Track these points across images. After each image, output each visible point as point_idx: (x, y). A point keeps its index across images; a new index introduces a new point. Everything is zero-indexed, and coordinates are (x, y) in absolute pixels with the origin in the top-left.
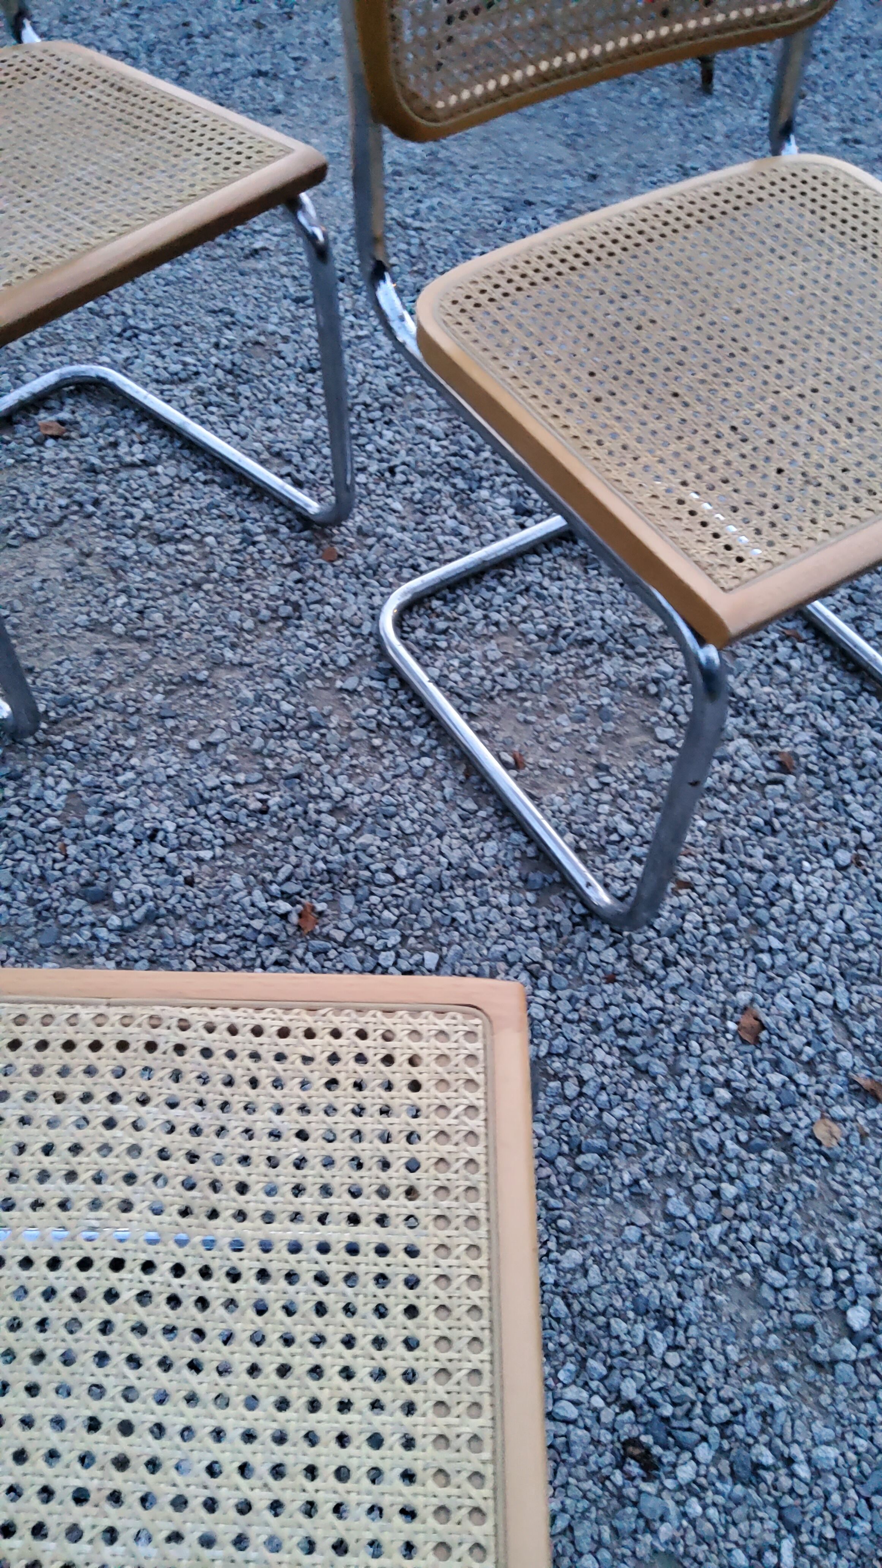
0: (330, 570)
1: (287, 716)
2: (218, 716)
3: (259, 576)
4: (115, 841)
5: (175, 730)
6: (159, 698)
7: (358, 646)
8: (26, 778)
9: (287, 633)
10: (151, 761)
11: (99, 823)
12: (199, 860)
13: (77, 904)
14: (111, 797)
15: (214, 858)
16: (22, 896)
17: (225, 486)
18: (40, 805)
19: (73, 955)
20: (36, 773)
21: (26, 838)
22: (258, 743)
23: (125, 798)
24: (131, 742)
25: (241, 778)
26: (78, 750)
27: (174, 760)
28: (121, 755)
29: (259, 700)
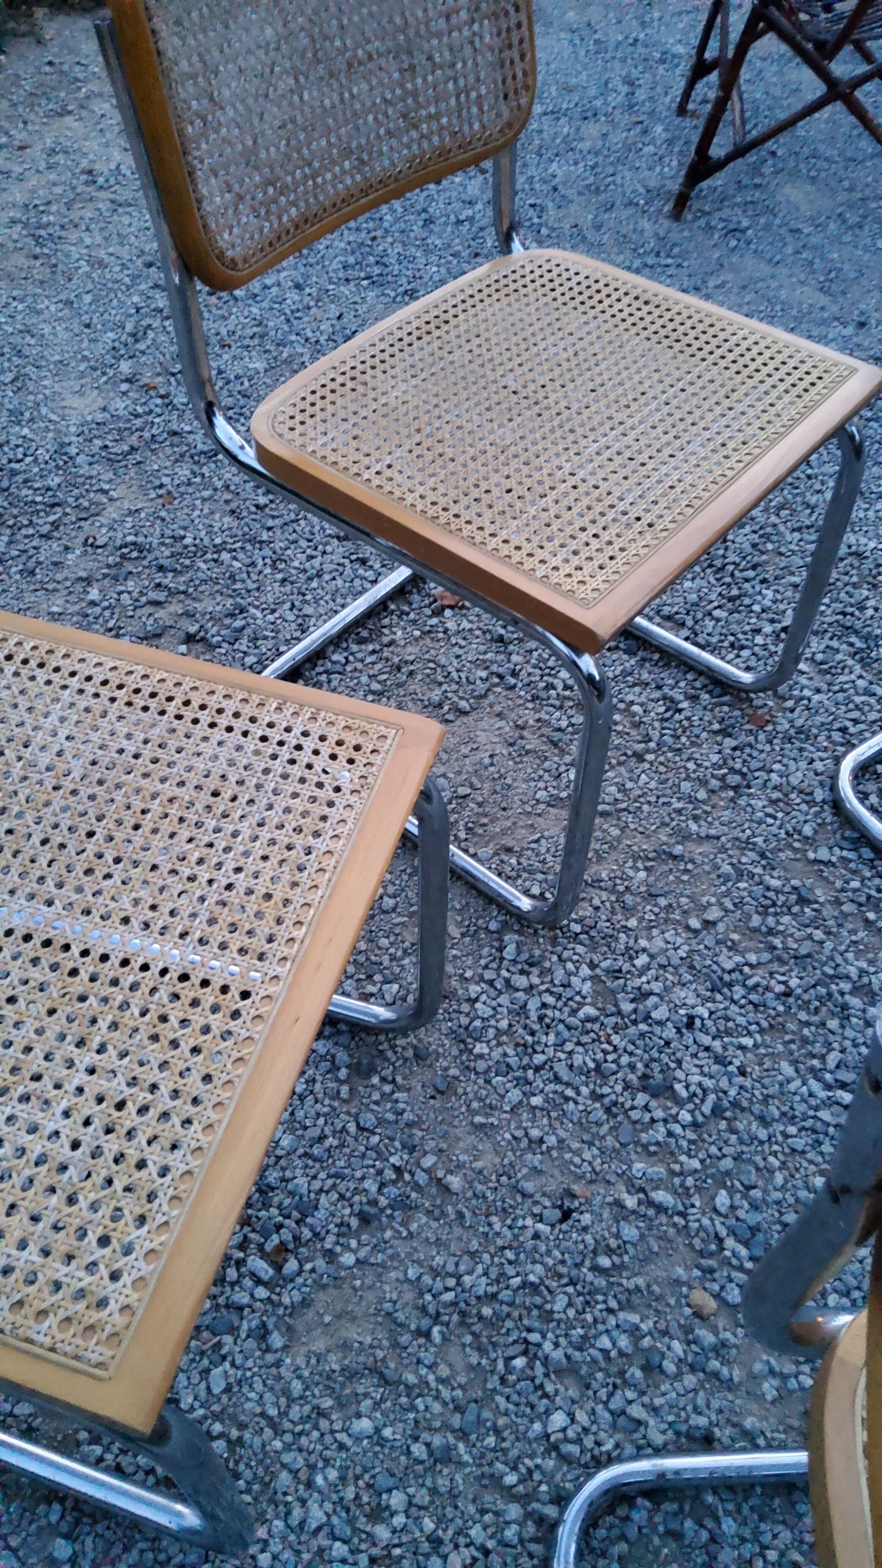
0: (762, 737)
1: (777, 892)
2: (705, 893)
3: (693, 744)
4: (657, 1030)
5: (670, 908)
6: (642, 874)
7: (817, 814)
8: (547, 964)
9: (742, 802)
10: (659, 943)
11: (635, 1011)
12: (742, 1048)
13: (642, 1098)
14: (635, 983)
15: (756, 1046)
16: (585, 1090)
17: (630, 653)
18: (569, 992)
19: (655, 1153)
20: (553, 958)
21: (569, 1028)
22: (756, 920)
23: (648, 982)
24: (633, 923)
25: (753, 958)
26: (587, 933)
27: (680, 940)
28: (628, 936)
29: (740, 875)
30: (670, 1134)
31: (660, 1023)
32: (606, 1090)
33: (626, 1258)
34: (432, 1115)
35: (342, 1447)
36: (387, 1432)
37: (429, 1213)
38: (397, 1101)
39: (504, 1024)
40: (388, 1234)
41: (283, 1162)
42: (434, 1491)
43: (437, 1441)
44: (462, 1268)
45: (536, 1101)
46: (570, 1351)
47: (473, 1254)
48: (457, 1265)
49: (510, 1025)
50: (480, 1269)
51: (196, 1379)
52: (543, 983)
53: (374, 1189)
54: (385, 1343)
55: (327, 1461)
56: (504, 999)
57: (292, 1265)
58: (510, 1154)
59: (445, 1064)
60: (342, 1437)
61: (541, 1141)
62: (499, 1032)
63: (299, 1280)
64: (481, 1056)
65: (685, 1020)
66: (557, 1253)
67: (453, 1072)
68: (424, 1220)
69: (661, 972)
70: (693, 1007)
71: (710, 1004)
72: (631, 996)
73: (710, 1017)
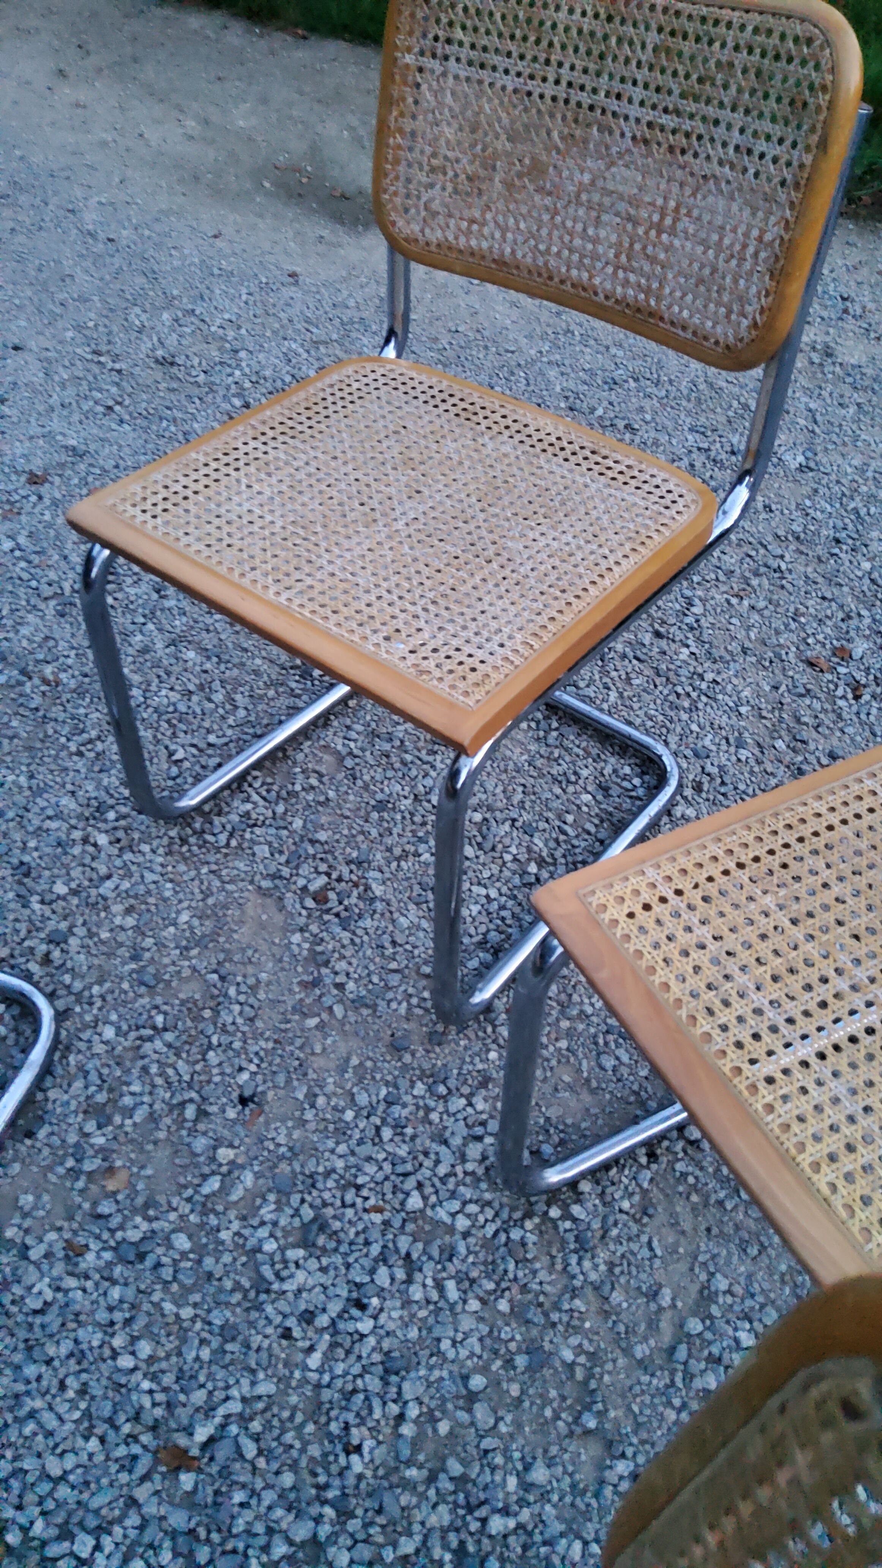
2: (518, 1425)
4: (367, 1263)
5: (509, 1363)
6: (568, 1355)
8: (484, 1186)
10: (467, 1323)
11: (397, 1250)
12: (311, 1349)
13: (308, 1213)
14: (429, 1268)
15: (306, 1368)
18: (443, 1194)
19: (253, 1200)
20: (488, 1196)
21: (406, 1175)
22: (455, 1468)
23: (424, 1286)
24: (503, 1306)
25: (407, 1430)
26: (506, 1245)
27: (464, 1353)
28: (489, 1293)
29: (526, 1486)
30: (263, 1223)
31: (372, 1272)
32: (330, 1184)
33: (184, 1133)
34: (376, 1027)
35: (180, 901)
36: (172, 929)
37: (301, 1001)
38: (400, 1003)
39: (434, 1117)
40: (300, 969)
41: (388, 914)
42: (121, 945)
43: (147, 955)
44: (247, 1009)
45: (349, 1115)
46: (147, 1060)
47: (251, 1020)
48: (252, 1007)
49: (430, 1123)
50: (240, 1021)
51: (269, 838)
52: (466, 1173)
53: (337, 968)
54: (227, 946)
55: (176, 892)
56: (461, 1129)
57: (310, 903)
58: (315, 1076)
59: (418, 1055)
60: (185, 904)
61: (313, 1106)
62: (428, 1110)
63: (298, 906)
64: (412, 1084)
65: (365, 1301)
66: (217, 1079)
67: (407, 1059)
68: (298, 997)
69: (431, 1307)
70: (375, 1318)
71: (372, 1341)
72: (415, 1256)
73: (357, 1332)
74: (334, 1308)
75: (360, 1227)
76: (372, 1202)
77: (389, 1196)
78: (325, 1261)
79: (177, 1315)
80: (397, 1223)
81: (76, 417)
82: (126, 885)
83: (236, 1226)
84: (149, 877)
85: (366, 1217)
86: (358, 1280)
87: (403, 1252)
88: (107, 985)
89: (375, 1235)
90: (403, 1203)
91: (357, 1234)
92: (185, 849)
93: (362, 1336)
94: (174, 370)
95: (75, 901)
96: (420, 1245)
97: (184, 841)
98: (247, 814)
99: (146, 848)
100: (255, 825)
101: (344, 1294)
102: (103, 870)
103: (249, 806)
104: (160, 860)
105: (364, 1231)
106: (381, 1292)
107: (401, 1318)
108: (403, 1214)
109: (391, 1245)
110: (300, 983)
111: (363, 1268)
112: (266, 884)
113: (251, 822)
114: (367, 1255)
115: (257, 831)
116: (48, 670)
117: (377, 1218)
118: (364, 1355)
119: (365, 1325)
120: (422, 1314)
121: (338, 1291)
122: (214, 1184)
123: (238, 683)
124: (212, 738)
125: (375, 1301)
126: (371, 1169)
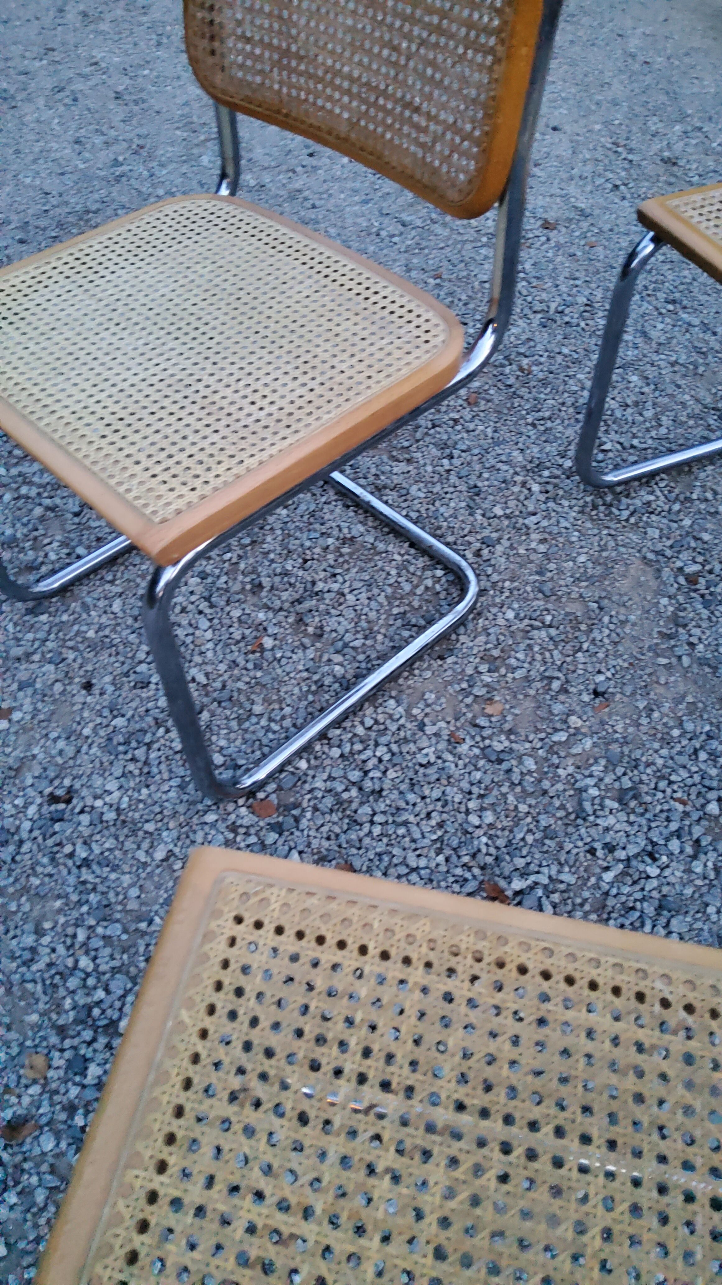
13: (627, 783)
14: (712, 856)
19: (588, 759)
30: (591, 776)
32: (649, 771)
33: (548, 697)
34: (713, 683)
35: (582, 547)
36: (571, 563)
37: (657, 644)
40: (661, 623)
42: (532, 562)
43: (549, 575)
44: (614, 635)
45: (676, 733)
46: (532, 641)
47: (616, 643)
48: (618, 634)
50: (606, 641)
51: (661, 525)
53: (692, 632)
54: (609, 589)
55: (581, 540)
57: (682, 580)
58: (655, 698)
60: (585, 550)
61: (649, 716)
63: (672, 579)
65: (657, 856)
66: (580, 672)
68: (655, 641)
69: (707, 882)
70: (662, 869)
71: (655, 883)
72: (704, 843)
73: (645, 872)
74: (632, 850)
75: (666, 807)
76: (678, 795)
77: (693, 797)
78: (632, 818)
79: (516, 807)
80: (695, 816)
81: (589, 188)
82: (545, 523)
83: (571, 769)
84: (564, 523)
85: (672, 802)
86: (655, 839)
87: (695, 837)
88: (516, 584)
89: (676, 816)
90: (703, 806)
91: (662, 811)
92: (594, 513)
93: (648, 877)
94: (675, 169)
95: (506, 522)
96: (709, 839)
97: (595, 507)
98: (649, 503)
99: (566, 503)
100: (652, 513)
101: (643, 843)
102: (531, 508)
103: (652, 498)
104: (574, 514)
105: (669, 810)
106: (670, 854)
107: (681, 878)
108: (701, 813)
109: (686, 828)
110: (659, 632)
111: (661, 833)
112: (651, 556)
113: (650, 510)
114: (666, 827)
115: (653, 517)
116: (525, 362)
117: (680, 808)
118: (647, 889)
119: (653, 871)
120: (699, 882)
121: (639, 840)
122: (562, 737)
123: (666, 409)
124: (635, 442)
125: (664, 859)
126: (684, 774)
